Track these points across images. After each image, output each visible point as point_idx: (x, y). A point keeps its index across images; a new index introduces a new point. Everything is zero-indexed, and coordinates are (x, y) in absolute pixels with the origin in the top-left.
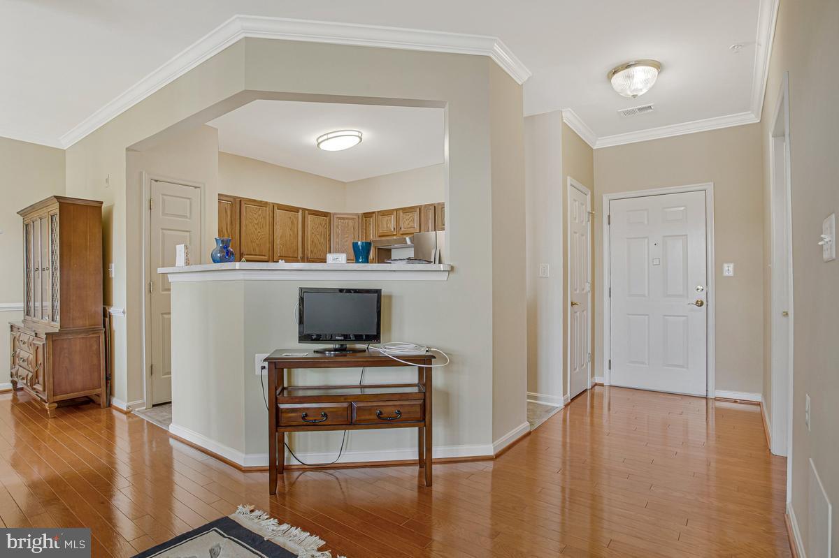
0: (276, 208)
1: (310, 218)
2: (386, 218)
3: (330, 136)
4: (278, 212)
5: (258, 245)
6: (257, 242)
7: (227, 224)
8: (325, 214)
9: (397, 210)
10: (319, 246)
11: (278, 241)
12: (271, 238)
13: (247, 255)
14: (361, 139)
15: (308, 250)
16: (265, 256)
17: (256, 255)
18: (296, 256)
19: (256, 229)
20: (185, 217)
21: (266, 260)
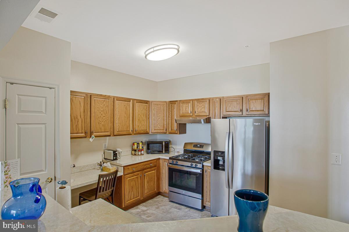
0: (115, 99)
1: (137, 105)
2: (185, 105)
3: (155, 49)
4: (117, 102)
5: (103, 125)
6: (103, 123)
7: (81, 113)
8: (146, 102)
9: (193, 100)
10: (143, 122)
11: (117, 121)
12: (112, 120)
13: (95, 132)
14: (178, 51)
15: (136, 125)
16: (108, 132)
17: (102, 132)
18: (129, 130)
19: (102, 114)
20: (41, 112)
21: (109, 135)
